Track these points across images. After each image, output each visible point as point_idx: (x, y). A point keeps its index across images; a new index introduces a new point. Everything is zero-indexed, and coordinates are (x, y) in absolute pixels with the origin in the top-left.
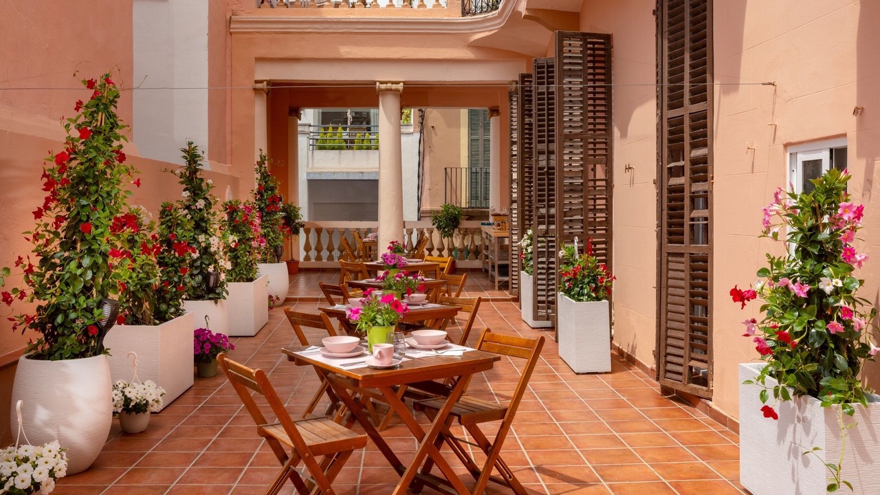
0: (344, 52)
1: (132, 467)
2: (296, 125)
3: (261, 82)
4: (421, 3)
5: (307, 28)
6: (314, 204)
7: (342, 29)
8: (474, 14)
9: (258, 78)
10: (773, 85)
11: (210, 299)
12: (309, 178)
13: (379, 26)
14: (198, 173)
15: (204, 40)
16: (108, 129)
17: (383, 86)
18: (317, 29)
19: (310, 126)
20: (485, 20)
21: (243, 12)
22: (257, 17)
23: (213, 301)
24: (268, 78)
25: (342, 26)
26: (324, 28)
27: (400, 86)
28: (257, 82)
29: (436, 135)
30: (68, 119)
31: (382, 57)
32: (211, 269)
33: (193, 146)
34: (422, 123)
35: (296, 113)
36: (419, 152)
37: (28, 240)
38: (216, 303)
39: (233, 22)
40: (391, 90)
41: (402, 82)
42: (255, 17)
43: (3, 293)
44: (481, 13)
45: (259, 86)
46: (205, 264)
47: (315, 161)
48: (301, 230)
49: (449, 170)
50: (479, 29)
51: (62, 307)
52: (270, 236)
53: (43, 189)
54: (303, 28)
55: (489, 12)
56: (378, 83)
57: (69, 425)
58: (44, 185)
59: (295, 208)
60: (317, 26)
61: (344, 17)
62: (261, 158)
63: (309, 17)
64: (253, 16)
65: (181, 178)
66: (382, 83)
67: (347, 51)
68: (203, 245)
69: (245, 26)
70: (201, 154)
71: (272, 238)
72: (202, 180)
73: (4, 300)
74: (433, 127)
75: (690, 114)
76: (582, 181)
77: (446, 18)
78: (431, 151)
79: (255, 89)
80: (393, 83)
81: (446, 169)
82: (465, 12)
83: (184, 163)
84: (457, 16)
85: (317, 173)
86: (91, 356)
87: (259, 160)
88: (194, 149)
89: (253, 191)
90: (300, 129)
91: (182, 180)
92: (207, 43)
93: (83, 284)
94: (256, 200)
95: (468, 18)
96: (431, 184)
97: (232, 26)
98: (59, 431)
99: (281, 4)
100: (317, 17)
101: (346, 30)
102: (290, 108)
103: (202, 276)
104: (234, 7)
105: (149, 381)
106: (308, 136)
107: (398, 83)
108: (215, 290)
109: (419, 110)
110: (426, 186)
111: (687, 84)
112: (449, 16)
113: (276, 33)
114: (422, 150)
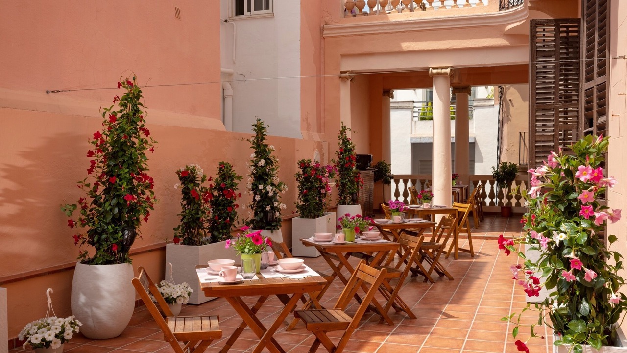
0: (405, 46)
1: (143, 339)
2: (389, 102)
3: (345, 72)
4: (467, 3)
5: (377, 30)
6: (420, 161)
7: (403, 29)
8: (508, 8)
9: (343, 69)
10: (624, 58)
11: (268, 229)
12: (413, 142)
13: (432, 25)
14: (264, 141)
15: (297, 45)
16: (131, 114)
17: (435, 71)
18: (385, 30)
19: (414, 102)
20: (516, 13)
21: (333, 22)
22: (342, 24)
23: (270, 231)
24: (350, 69)
25: (403, 27)
26: (391, 29)
27: (448, 70)
28: (342, 72)
29: (513, 106)
30: (105, 109)
31: (434, 48)
32: (268, 208)
33: (260, 121)
34: (501, 97)
35: (388, 93)
36: (499, 121)
37: (80, 187)
38: (272, 232)
39: (325, 29)
40: (440, 73)
41: (450, 67)
42: (341, 24)
43: (69, 221)
44: (513, 7)
45: (343, 75)
46: (265, 205)
47: (417, 129)
48: (392, 181)
49: (523, 134)
50: (512, 20)
51: (98, 231)
52: (347, 185)
53: (87, 156)
54: (375, 30)
55: (519, 6)
56: (430, 69)
57: (98, 307)
58: (88, 153)
59: (386, 164)
60: (385, 28)
61: (405, 19)
62: (342, 128)
63: (379, 21)
64: (339, 25)
65: (253, 144)
66: (434, 68)
67: (406, 46)
68: (263, 191)
69: (333, 32)
70: (267, 127)
71: (349, 187)
72: (266, 146)
73: (69, 225)
74: (510, 100)
75: (597, 85)
76: (553, 144)
77: (485, 14)
78: (509, 120)
79: (340, 77)
80: (443, 68)
81: (520, 133)
82: (501, 8)
83: (254, 133)
84: (495, 11)
85: (418, 138)
86: (118, 263)
87: (341, 130)
88: (260, 124)
89: (337, 152)
90: (392, 105)
91: (254, 145)
92: (299, 47)
93: (112, 216)
94: (340, 159)
95: (503, 12)
96: (509, 145)
97: (325, 32)
98: (92, 310)
99: (360, 13)
100: (385, 21)
101: (406, 30)
102: (383, 90)
103: (263, 213)
104: (326, 19)
105: (185, 283)
106: (412, 110)
107: (446, 68)
108: (271, 223)
109: (499, 87)
110: (505, 147)
111: (596, 59)
112: (489, 12)
113: (355, 35)
114: (501, 119)
